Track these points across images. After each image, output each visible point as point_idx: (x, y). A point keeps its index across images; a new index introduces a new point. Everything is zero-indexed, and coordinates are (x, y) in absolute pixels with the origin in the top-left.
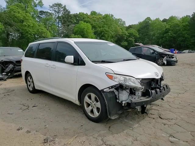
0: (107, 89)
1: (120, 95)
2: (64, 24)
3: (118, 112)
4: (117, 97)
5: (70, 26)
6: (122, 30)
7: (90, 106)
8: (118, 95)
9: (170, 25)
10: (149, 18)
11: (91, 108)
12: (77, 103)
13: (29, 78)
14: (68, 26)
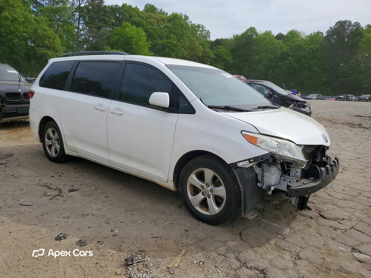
0: (245, 163)
1: (266, 174)
2: (90, 25)
3: (256, 206)
4: (260, 178)
5: (102, 30)
6: (203, 47)
7: (200, 194)
8: (263, 174)
9: (290, 45)
10: (254, 28)
11: (203, 197)
12: (171, 185)
13: (50, 131)
14: (99, 29)
